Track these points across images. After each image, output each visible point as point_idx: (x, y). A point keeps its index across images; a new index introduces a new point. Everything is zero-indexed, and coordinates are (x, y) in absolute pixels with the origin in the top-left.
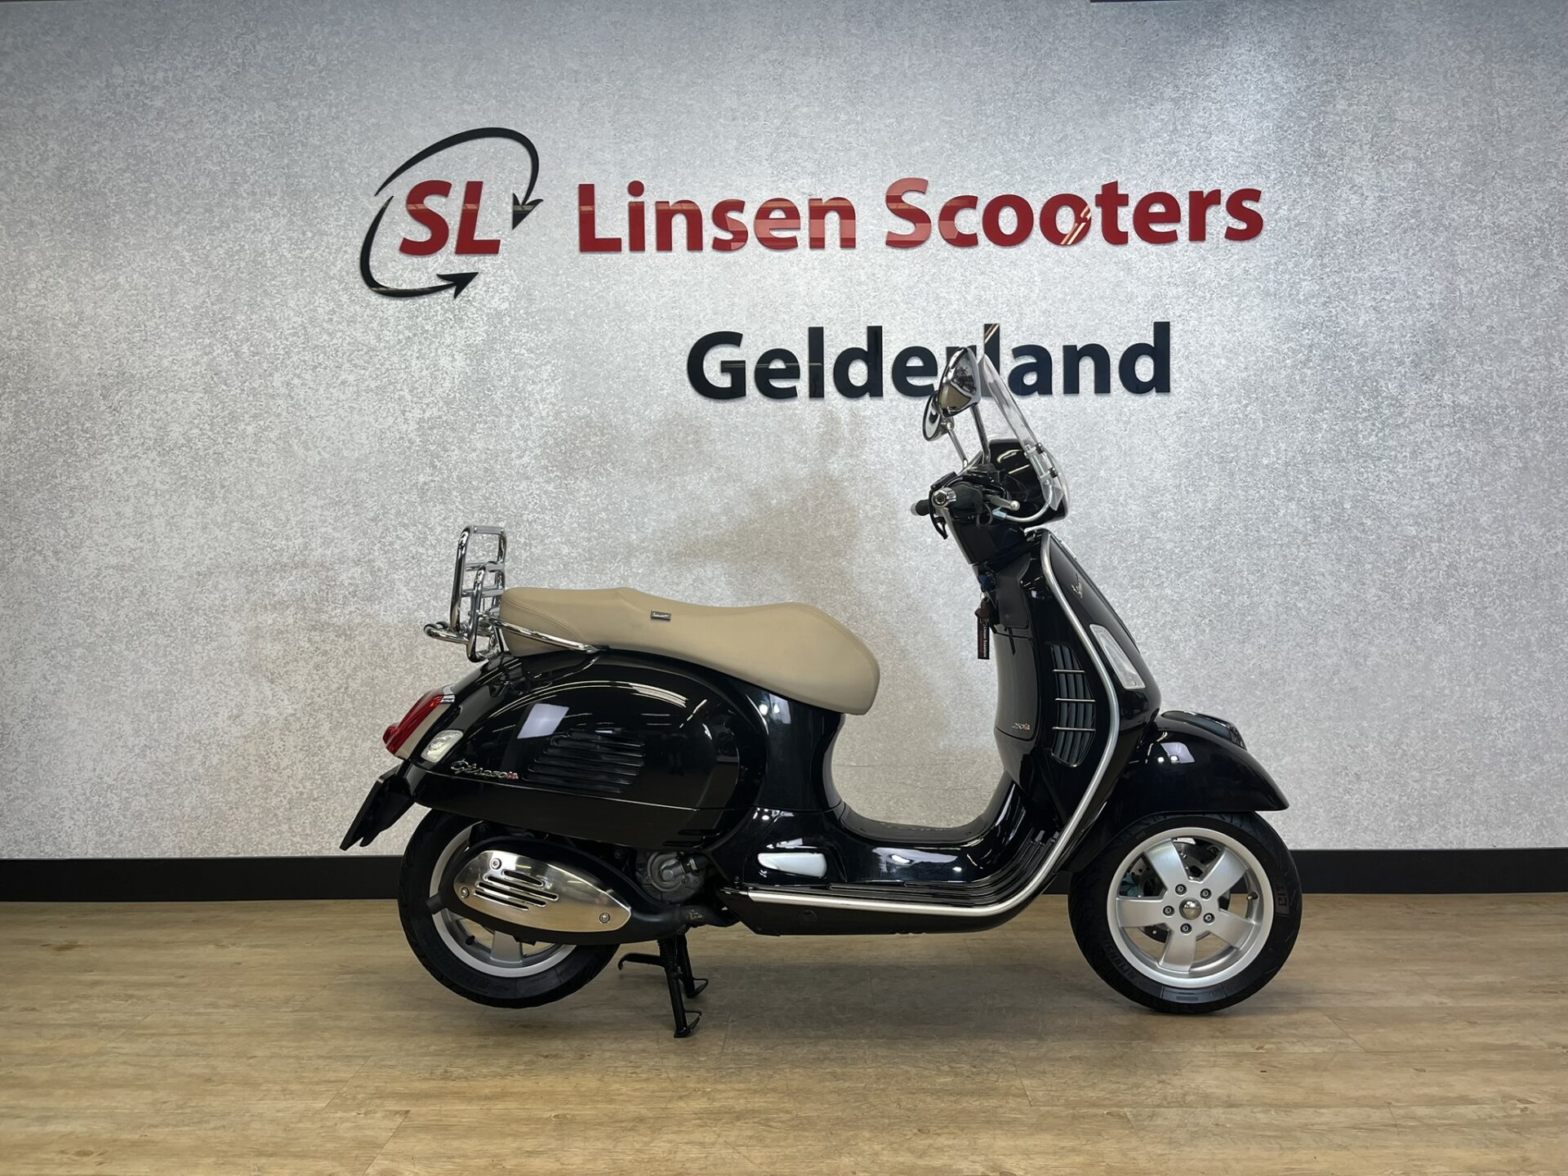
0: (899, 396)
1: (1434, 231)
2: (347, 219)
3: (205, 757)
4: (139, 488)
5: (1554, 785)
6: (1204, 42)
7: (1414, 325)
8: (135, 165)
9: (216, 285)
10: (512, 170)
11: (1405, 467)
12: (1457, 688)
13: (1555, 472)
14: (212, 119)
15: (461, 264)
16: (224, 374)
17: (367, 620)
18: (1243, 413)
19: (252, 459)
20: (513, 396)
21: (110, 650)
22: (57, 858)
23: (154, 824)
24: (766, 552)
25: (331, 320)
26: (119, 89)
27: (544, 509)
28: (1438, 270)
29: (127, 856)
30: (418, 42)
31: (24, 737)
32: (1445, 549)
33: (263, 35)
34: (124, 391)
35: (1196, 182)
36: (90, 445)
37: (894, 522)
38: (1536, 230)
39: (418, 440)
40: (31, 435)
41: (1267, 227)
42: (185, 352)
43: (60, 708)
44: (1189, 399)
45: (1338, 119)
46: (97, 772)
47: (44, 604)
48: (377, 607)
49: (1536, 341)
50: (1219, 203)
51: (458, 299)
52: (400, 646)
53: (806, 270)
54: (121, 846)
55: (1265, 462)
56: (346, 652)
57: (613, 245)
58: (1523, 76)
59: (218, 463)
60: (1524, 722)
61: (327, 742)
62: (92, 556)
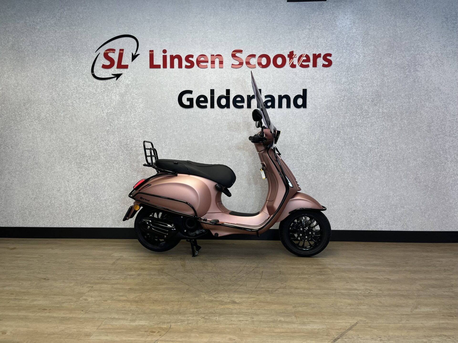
0: (234, 108)
1: (378, 65)
2: (88, 59)
3: (51, 201)
4: (34, 130)
5: (407, 214)
6: (317, 13)
7: (372, 90)
8: (32, 44)
9: (53, 76)
10: (132, 46)
11: (369, 129)
12: (381, 188)
13: (410, 130)
14: (52, 31)
15: (118, 71)
16: (55, 100)
17: (93, 166)
18: (326, 113)
19: (63, 123)
20: (132, 107)
21: (26, 172)
22: (12, 226)
23: (37, 218)
24: (198, 150)
25: (84, 86)
26: (28, 23)
27: (139, 137)
28: (379, 76)
29: (30, 226)
30: (107, 11)
31: (4, 195)
32: (379, 151)
33: (66, 9)
34: (29, 104)
35: (315, 51)
36: (20, 118)
37: (233, 142)
38: (407, 65)
39: (106, 118)
40: (5, 116)
41: (333, 64)
42: (45, 94)
43: (13, 188)
44: (311, 110)
45: (353, 34)
46: (23, 204)
47: (9, 160)
48: (96, 162)
49: (406, 95)
50: (320, 57)
51: (117, 80)
52: (102, 173)
53: (210, 74)
54: (29, 224)
55: (332, 127)
56: (88, 174)
57: (158, 67)
58: (405, 22)
59: (54, 123)
60: (399, 197)
61: (82, 197)
62: (21, 148)
